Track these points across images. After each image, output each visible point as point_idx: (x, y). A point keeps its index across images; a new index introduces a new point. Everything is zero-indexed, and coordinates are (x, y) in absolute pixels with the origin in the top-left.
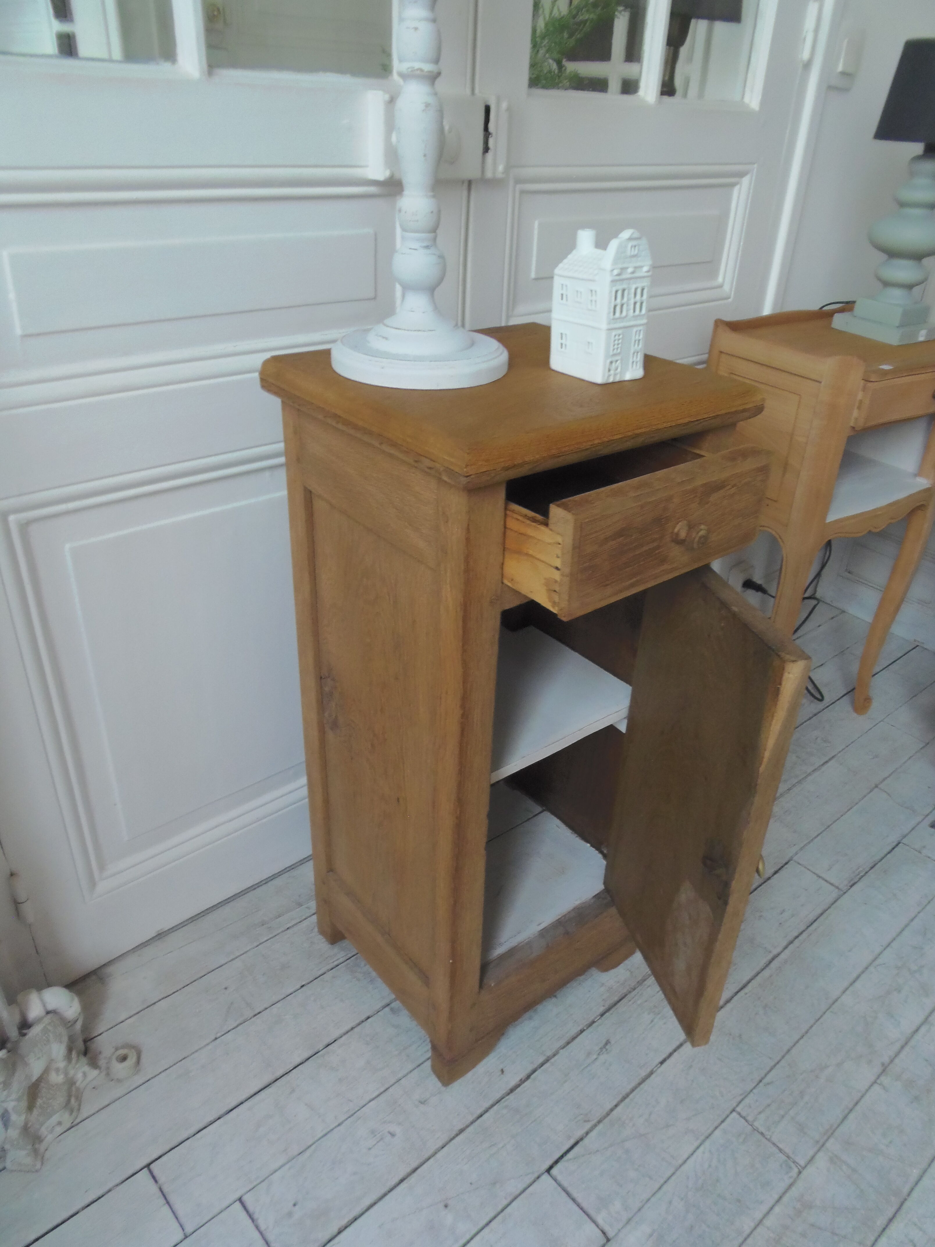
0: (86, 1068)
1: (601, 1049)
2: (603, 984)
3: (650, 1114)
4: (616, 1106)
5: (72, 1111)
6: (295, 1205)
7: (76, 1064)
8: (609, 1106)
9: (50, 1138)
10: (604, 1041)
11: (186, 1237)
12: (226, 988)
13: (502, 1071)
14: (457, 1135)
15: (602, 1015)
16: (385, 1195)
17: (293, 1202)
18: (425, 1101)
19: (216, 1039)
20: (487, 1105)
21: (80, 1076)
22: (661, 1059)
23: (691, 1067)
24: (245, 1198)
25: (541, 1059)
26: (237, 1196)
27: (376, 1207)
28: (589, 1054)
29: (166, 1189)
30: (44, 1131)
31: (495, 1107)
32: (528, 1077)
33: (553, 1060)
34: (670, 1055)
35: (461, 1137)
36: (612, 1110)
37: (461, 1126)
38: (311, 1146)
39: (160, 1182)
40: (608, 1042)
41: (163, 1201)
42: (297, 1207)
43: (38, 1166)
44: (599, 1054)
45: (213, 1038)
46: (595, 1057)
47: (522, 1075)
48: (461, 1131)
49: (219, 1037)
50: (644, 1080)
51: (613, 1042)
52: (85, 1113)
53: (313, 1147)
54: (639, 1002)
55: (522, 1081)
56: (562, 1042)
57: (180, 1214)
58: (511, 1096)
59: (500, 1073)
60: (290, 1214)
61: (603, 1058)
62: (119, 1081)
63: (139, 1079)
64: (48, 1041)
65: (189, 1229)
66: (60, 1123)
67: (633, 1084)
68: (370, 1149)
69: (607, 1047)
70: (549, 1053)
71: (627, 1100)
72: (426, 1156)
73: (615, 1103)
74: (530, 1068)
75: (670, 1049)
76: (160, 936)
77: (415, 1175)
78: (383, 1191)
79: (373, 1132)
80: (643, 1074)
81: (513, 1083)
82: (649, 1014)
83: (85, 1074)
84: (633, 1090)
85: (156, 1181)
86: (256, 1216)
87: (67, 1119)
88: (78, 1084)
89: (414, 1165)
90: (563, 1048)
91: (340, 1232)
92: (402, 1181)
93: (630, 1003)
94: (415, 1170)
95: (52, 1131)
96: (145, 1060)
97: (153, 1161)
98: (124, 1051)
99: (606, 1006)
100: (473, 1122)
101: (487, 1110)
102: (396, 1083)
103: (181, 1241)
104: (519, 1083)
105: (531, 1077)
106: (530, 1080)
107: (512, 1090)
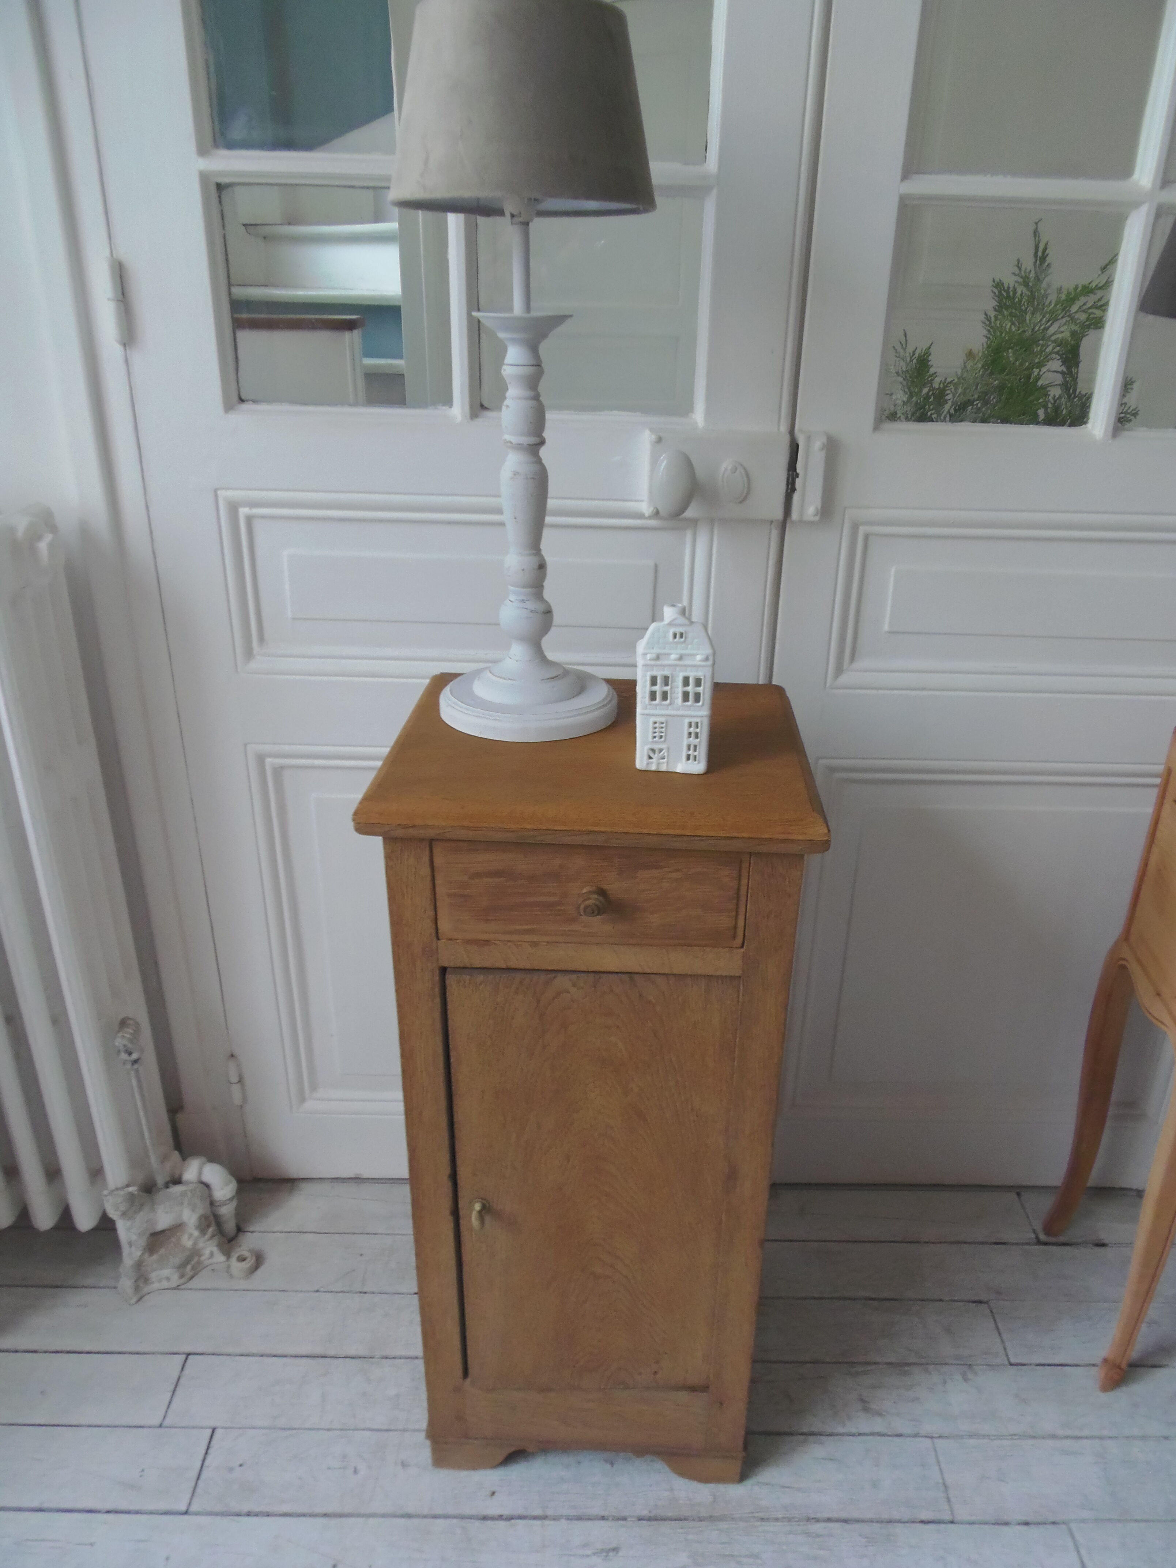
0: (215, 1249)
1: (602, 1550)
2: (672, 1490)
5: (182, 1276)
6: (241, 1465)
7: (208, 1240)
9: (156, 1286)
10: (614, 1545)
11: (161, 1426)
12: (361, 1255)
13: (493, 1493)
14: (402, 1516)
15: (640, 1519)
16: (304, 1515)
17: (241, 1462)
18: (406, 1465)
19: (317, 1291)
20: (451, 1510)
21: (207, 1252)
24: (218, 1432)
26: (213, 1424)
27: (288, 1519)
28: (585, 1545)
29: (182, 1381)
30: (154, 1276)
31: (455, 1521)
32: (510, 1518)
33: (547, 1522)
35: (402, 1521)
37: (412, 1511)
38: (295, 1429)
39: (184, 1373)
40: (616, 1550)
41: (172, 1389)
42: (241, 1468)
43: (134, 1300)
44: (594, 1554)
45: (316, 1289)
46: (589, 1552)
47: (506, 1512)
48: (409, 1516)
49: (321, 1292)
51: (620, 1554)
52: (193, 1284)
53: (293, 1431)
54: (690, 1537)
55: (501, 1517)
56: (573, 1513)
57: (173, 1406)
58: (477, 1523)
59: (489, 1494)
60: (231, 1470)
61: (595, 1560)
62: (231, 1276)
63: (243, 1284)
64: (182, 1204)
65: (167, 1422)
66: (168, 1279)
68: (329, 1468)
69: (611, 1554)
70: (550, 1512)
72: (362, 1511)
74: (521, 1511)
76: (358, 1180)
77: (339, 1519)
78: (305, 1511)
79: (344, 1457)
81: (491, 1512)
82: (689, 1557)
83: (212, 1255)
85: (182, 1370)
86: (210, 1451)
87: (175, 1280)
88: (202, 1258)
89: (346, 1510)
90: (569, 1518)
91: (248, 1514)
92: (325, 1515)
93: (681, 1531)
94: (342, 1515)
95: (160, 1281)
96: (259, 1272)
97: (194, 1354)
98: (246, 1254)
99: (652, 1514)
100: (425, 1517)
101: (446, 1517)
102: (401, 1430)
103: (155, 1427)
104: (496, 1517)
105: (513, 1521)
106: (508, 1523)
107: (485, 1518)
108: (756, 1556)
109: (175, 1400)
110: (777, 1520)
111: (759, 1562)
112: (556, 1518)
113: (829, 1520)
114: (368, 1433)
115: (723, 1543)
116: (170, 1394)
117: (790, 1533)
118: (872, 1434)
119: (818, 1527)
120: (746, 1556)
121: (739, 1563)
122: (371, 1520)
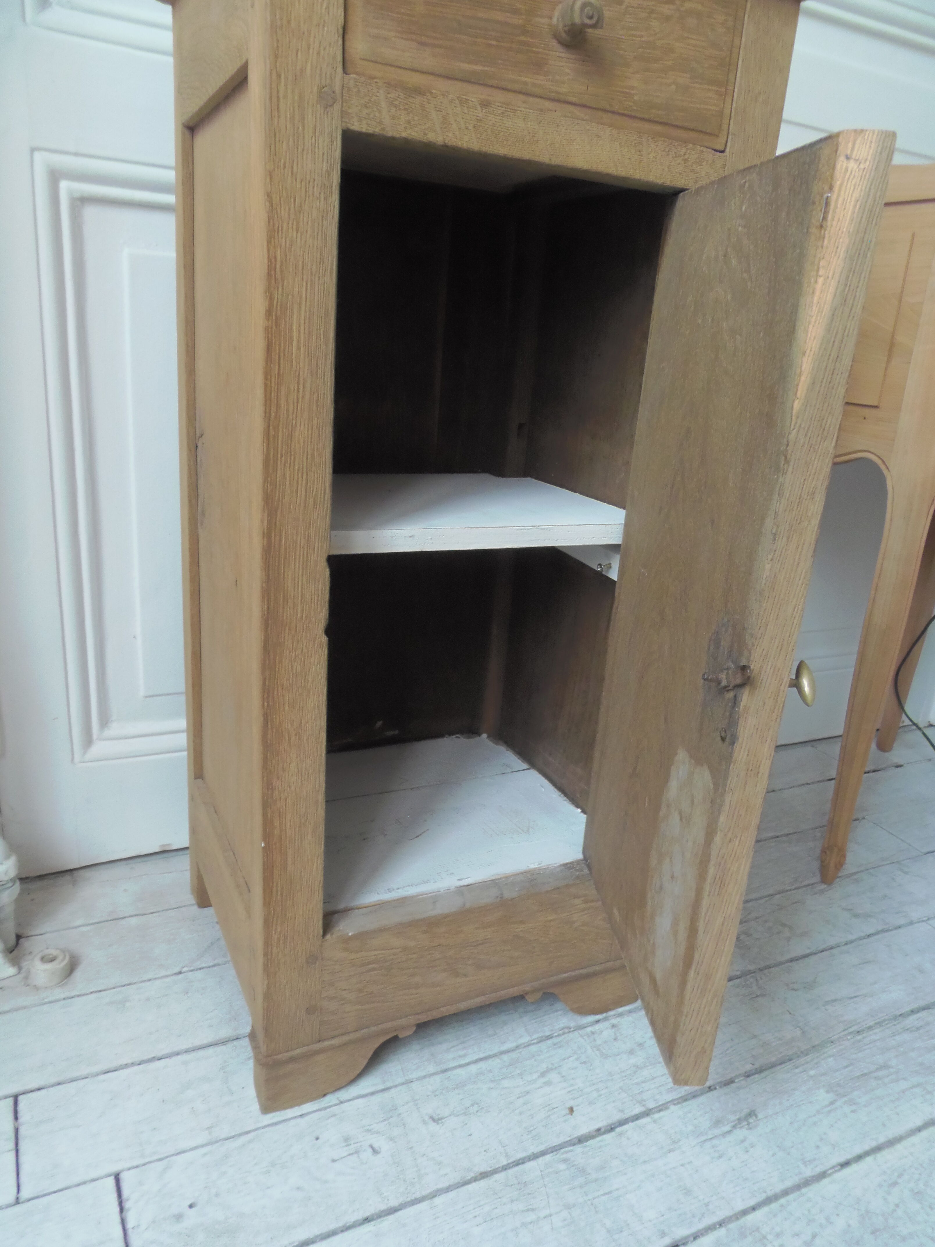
1: (740, 1120)
2: (754, 1037)
3: (814, 1236)
4: (754, 1209)
6: (191, 1206)
8: (740, 1206)
10: (746, 1111)
11: (17, 1201)
13: (571, 1110)
14: (475, 1179)
15: (748, 1075)
16: (333, 1233)
17: (189, 1203)
18: (439, 1119)
19: (180, 973)
20: (534, 1148)
22: (842, 1159)
23: (895, 1184)
24: (124, 1176)
25: (638, 1110)
28: (718, 1122)
29: (22, 1131)
31: (548, 1157)
32: (611, 1129)
33: (656, 1116)
34: (859, 1158)
35: (482, 1183)
36: (744, 1213)
37: (484, 1168)
38: (248, 1133)
39: (21, 1120)
40: (752, 1114)
41: (12, 1145)
42: (193, 1209)
44: (734, 1127)
45: (177, 970)
46: (727, 1128)
47: (601, 1124)
48: (484, 1175)
50: (807, 1183)
51: (760, 1116)
53: (251, 1136)
54: (812, 1073)
55: (599, 1132)
58: (578, 1149)
59: (567, 1111)
60: (179, 1217)
61: (740, 1133)
62: (36, 988)
63: (59, 993)
65: (25, 1194)
67: (789, 1183)
68: (334, 1161)
69: (751, 1120)
70: (651, 1105)
71: (774, 1206)
72: (418, 1195)
73: (752, 1203)
74: (618, 1117)
75: (858, 1150)
77: (391, 1218)
78: (332, 1226)
79: (347, 1140)
80: (808, 1172)
81: (584, 1130)
82: (827, 1092)
84: (786, 1193)
85: (16, 1118)
86: (127, 1205)
89: (394, 1203)
92: (367, 1220)
93: (797, 1071)
94: (393, 1211)
96: (78, 974)
97: (24, 1093)
98: (53, 952)
99: (757, 1066)
100: (505, 1168)
101: (534, 1157)
102: (403, 1084)
103: (9, 1206)
104: (594, 1134)
105: (618, 1130)
106: (613, 1134)
107: (581, 1140)
108: (885, 1066)
109: (22, 1159)
110: (870, 1028)
111: (892, 1070)
112: (662, 1108)
113: (913, 1012)
114: (360, 1101)
115: (846, 1067)
116: (12, 1155)
117: (894, 1035)
118: (877, 933)
119: (911, 1021)
120: (877, 1070)
121: (876, 1078)
122: (438, 1200)
